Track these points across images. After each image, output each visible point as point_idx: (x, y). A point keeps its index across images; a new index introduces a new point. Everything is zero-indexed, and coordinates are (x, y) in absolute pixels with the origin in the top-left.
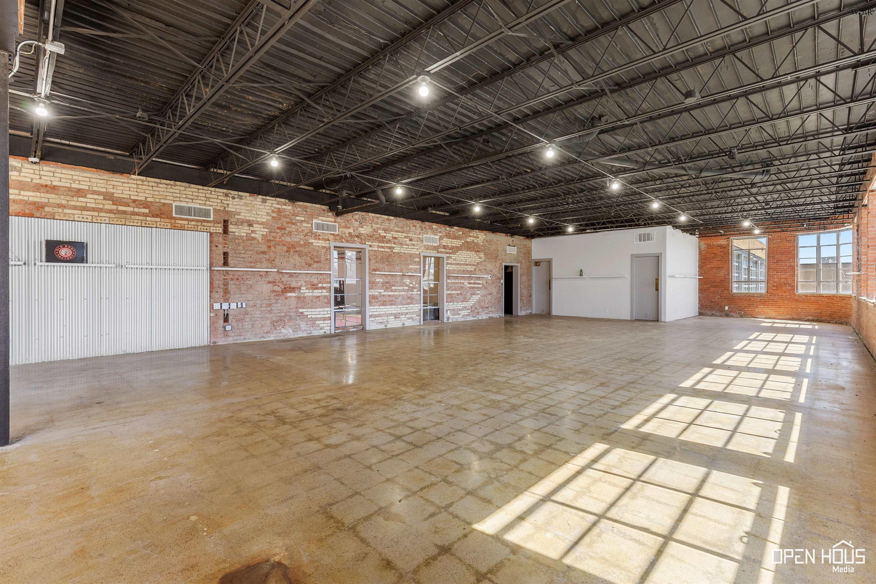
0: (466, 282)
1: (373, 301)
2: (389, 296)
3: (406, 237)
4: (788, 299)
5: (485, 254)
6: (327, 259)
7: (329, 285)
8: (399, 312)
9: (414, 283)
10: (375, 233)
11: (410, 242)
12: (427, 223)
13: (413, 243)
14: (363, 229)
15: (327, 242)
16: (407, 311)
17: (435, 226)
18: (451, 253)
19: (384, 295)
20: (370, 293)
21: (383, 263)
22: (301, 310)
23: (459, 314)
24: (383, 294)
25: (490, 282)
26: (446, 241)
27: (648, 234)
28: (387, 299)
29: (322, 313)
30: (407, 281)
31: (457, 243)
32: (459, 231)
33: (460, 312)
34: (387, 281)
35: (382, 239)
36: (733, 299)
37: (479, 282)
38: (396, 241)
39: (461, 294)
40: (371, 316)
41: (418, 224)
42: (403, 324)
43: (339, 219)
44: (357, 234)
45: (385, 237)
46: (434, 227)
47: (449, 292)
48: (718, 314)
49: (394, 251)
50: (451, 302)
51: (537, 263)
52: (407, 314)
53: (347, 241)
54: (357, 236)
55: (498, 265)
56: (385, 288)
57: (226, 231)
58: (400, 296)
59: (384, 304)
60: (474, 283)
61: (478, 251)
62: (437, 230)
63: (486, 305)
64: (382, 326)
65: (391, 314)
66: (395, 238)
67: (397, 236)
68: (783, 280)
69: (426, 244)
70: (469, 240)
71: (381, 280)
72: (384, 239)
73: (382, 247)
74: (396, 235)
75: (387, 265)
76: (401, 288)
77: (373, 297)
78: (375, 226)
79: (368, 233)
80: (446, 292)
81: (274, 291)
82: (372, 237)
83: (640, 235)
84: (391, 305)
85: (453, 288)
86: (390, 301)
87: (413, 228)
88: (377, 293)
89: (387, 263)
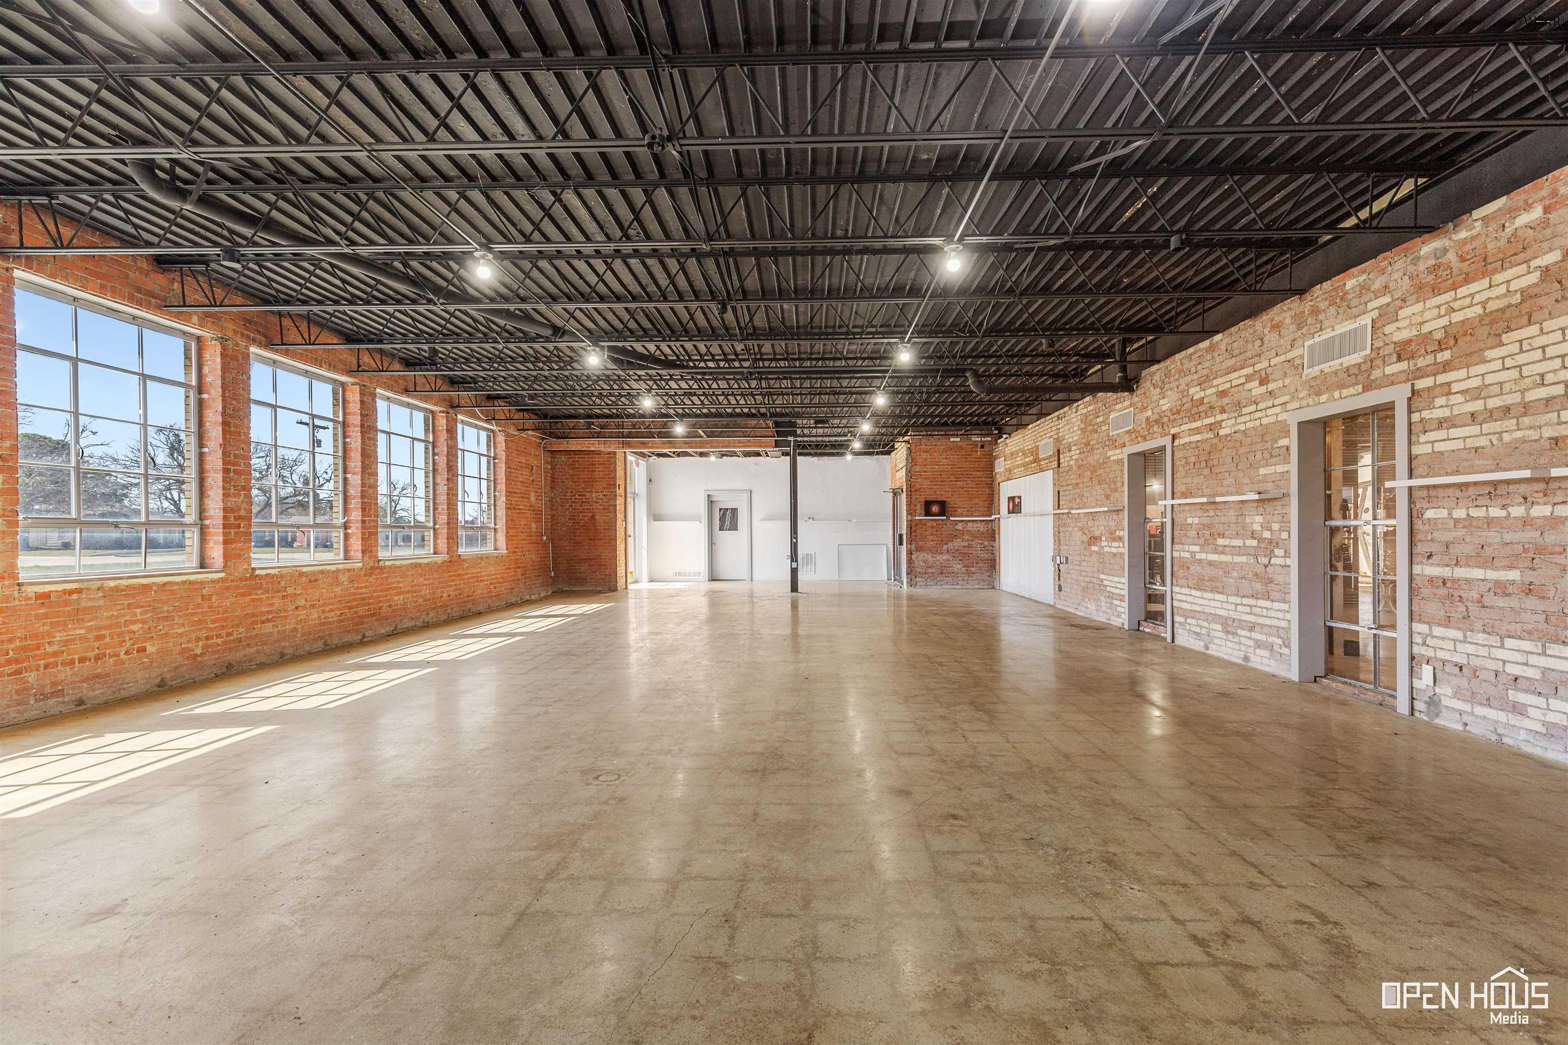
1: (1181, 573)
2: (1210, 563)
3: (1249, 378)
8: (1233, 615)
9: (1276, 527)
10: (1183, 401)
11: (1263, 389)
14: (1168, 400)
15: (1123, 450)
16: (1252, 618)
17: (1352, 281)
18: (1444, 367)
19: (1200, 561)
20: (1174, 554)
21: (1199, 472)
22: (1102, 576)
23: (1518, 709)
24: (1198, 556)
26: (1412, 319)
28: (1208, 571)
29: (1118, 585)
30: (1256, 521)
34: (1206, 521)
35: (1196, 410)
38: (1226, 400)
39: (1528, 589)
40: (1177, 611)
41: (1286, 311)
42: (1246, 658)
43: (1134, 397)
44: (1156, 417)
45: (1202, 401)
46: (1350, 284)
47: (1431, 571)
49: (1222, 432)
50: (1447, 622)
52: (1253, 627)
53: (1145, 439)
54: (1156, 422)
56: (1202, 541)
57: (1058, 464)
58: (1234, 565)
62: (1364, 288)
64: (1199, 646)
65: (1215, 618)
66: (1222, 394)
67: (1228, 386)
69: (1315, 371)
71: (1196, 521)
72: (1202, 408)
74: (1222, 383)
75: (1207, 478)
76: (1238, 542)
77: (1179, 564)
78: (1184, 382)
79: (1172, 405)
80: (1407, 570)
82: (1178, 412)
84: (1213, 590)
85: (1456, 550)
86: (1211, 580)
87: (1271, 338)
88: (1187, 555)
89: (1206, 471)
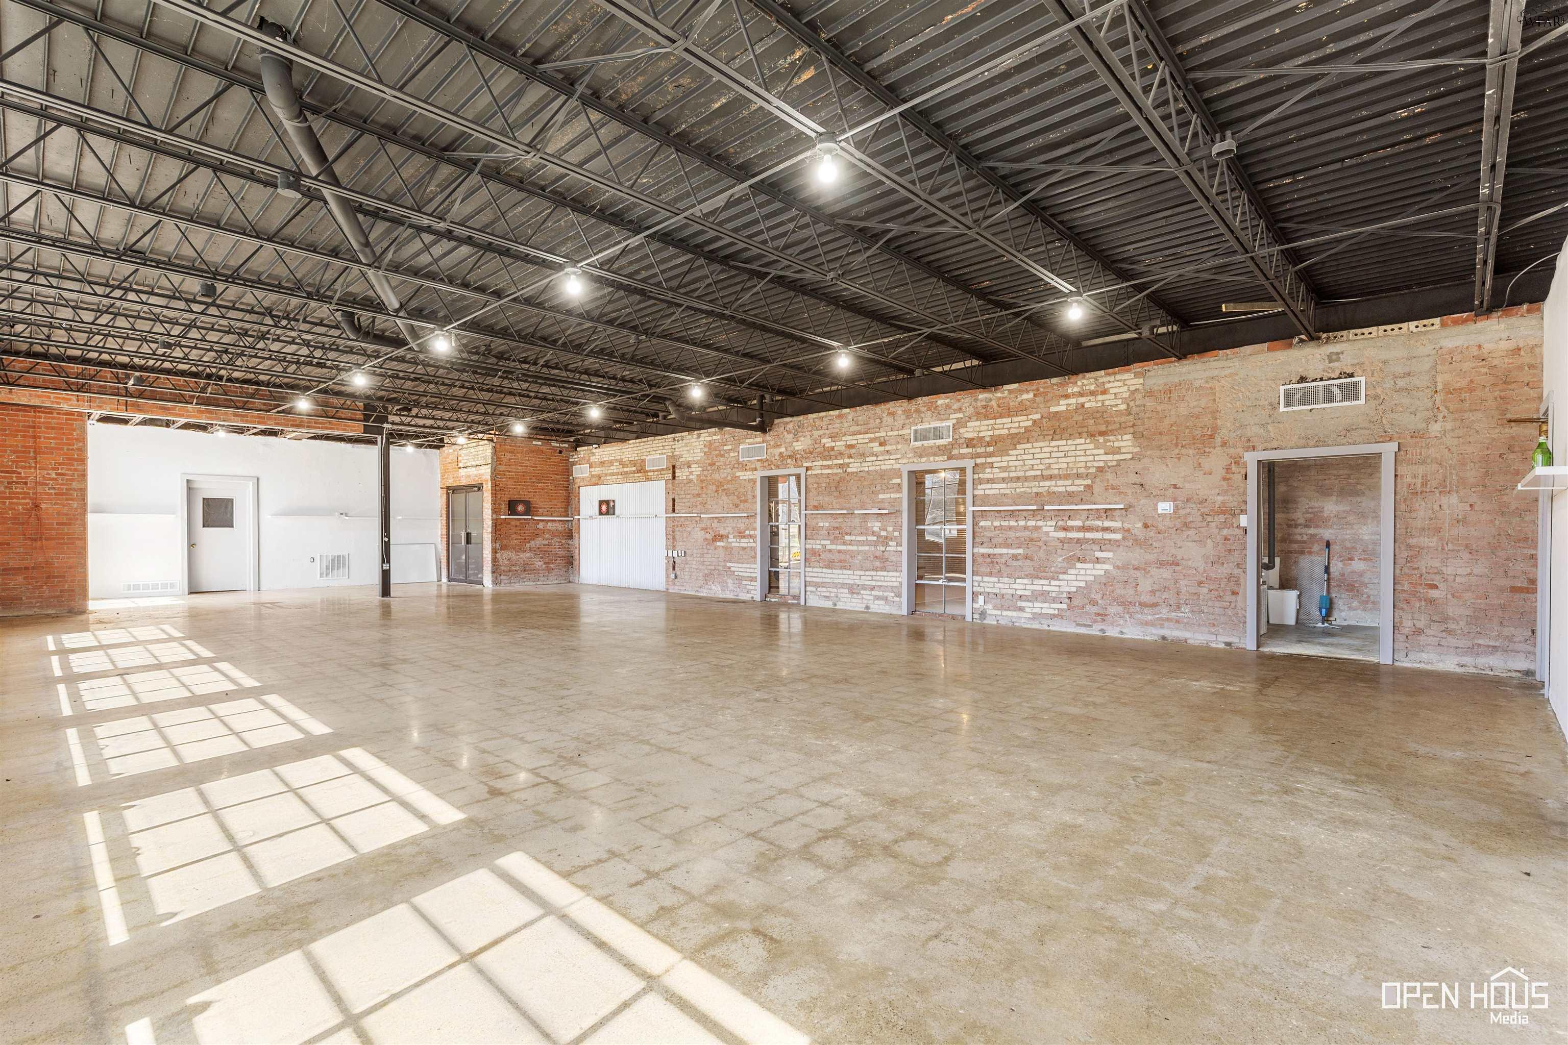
1: (813, 559)
2: (839, 552)
3: (871, 440)
6: (753, 497)
8: (858, 582)
9: (890, 529)
10: (816, 446)
11: (882, 448)
12: (921, 401)
13: (888, 448)
14: (801, 443)
15: (756, 472)
16: (873, 583)
17: (942, 401)
18: (990, 455)
19: (830, 551)
20: (808, 546)
21: (830, 494)
22: (729, 564)
23: (1021, 609)
24: (828, 547)
26: (974, 428)
28: (836, 557)
29: (748, 570)
30: (876, 525)
31: (1011, 425)
32: (1021, 392)
33: (1022, 604)
34: (836, 525)
35: (827, 454)
37: (1108, 524)
38: (853, 451)
39: (1026, 557)
40: (807, 584)
41: (898, 407)
42: (867, 607)
43: (767, 436)
44: (790, 453)
45: (832, 448)
46: (940, 402)
47: (981, 550)
49: (849, 470)
50: (990, 574)
52: (873, 588)
53: (778, 467)
54: (790, 457)
55: (1214, 463)
56: (832, 537)
57: (674, 478)
58: (859, 552)
59: (830, 565)
62: (948, 407)
63: (1145, 599)
64: (828, 604)
65: (843, 585)
66: (852, 446)
67: (854, 442)
69: (919, 444)
70: (1060, 408)
71: (827, 524)
72: (832, 453)
73: (829, 467)
74: (851, 440)
76: (862, 538)
77: (811, 553)
78: (816, 434)
79: (806, 447)
80: (972, 551)
81: (706, 539)
82: (811, 453)
84: (842, 568)
85: (995, 541)
86: (840, 561)
87: (888, 420)
88: (819, 547)
89: (835, 494)
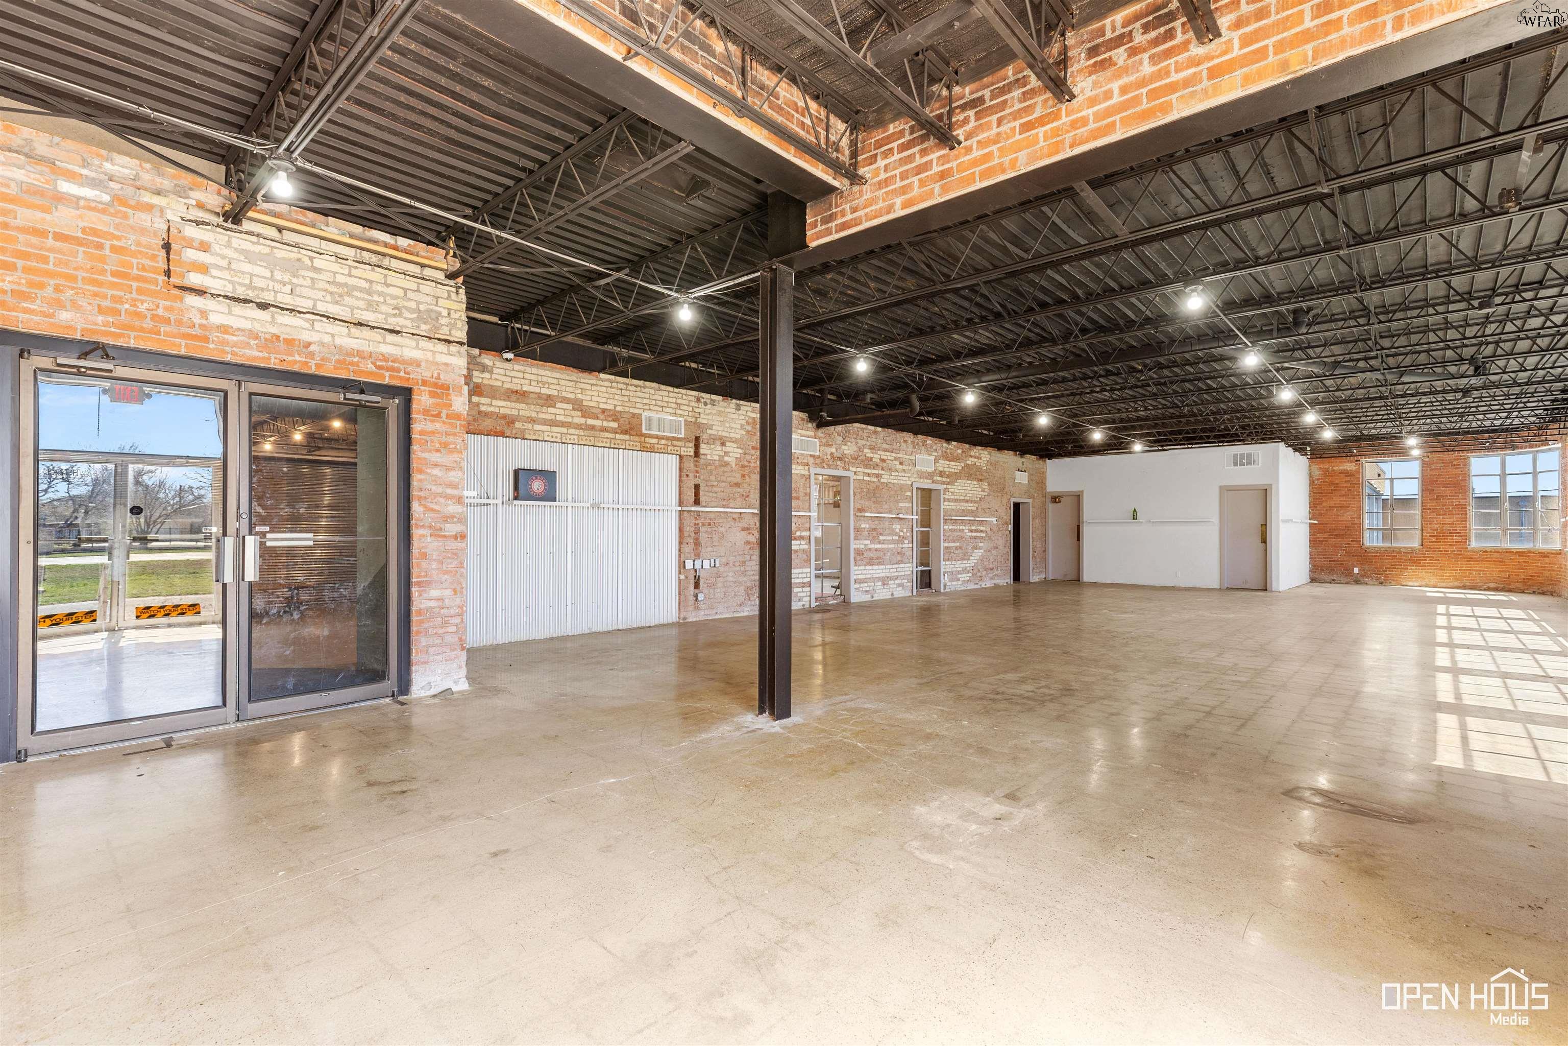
0: (966, 528)
1: (858, 558)
2: (876, 550)
3: (896, 459)
4: (1456, 557)
5: (989, 485)
6: (806, 494)
7: (807, 533)
8: (888, 575)
9: (905, 530)
10: (860, 454)
11: (900, 467)
12: (920, 437)
13: (904, 467)
14: (846, 448)
15: (807, 468)
16: (896, 574)
17: (929, 441)
18: (948, 484)
19: (870, 549)
20: (855, 546)
21: (869, 499)
23: (958, 580)
24: (869, 546)
25: (995, 529)
26: (943, 465)
27: (1249, 455)
28: (874, 555)
29: (800, 576)
30: (897, 527)
31: (956, 467)
32: (958, 448)
33: (959, 576)
34: (873, 527)
35: (868, 463)
36: (1366, 557)
37: (982, 528)
38: (885, 465)
39: (960, 548)
40: (856, 581)
41: (908, 436)
42: (892, 594)
43: (821, 433)
44: (840, 456)
45: (871, 459)
47: (946, 545)
48: (1343, 579)
49: (882, 480)
50: (948, 560)
51: (1056, 499)
52: (896, 578)
53: (829, 467)
54: (840, 459)
55: (1005, 501)
56: (871, 538)
57: (697, 454)
58: (888, 549)
59: (870, 563)
60: (977, 531)
61: (981, 480)
62: (931, 447)
63: (991, 566)
64: (867, 598)
65: (879, 579)
66: (883, 461)
67: (885, 457)
68: (1447, 527)
69: (919, 468)
70: (969, 462)
71: (867, 526)
72: (871, 463)
73: (869, 475)
74: (884, 455)
75: (875, 503)
76: (889, 538)
77: (859, 552)
78: (861, 442)
79: (852, 453)
80: (943, 545)
81: (748, 543)
82: (856, 459)
83: (1235, 456)
84: (879, 564)
85: (951, 538)
86: (877, 559)
87: (904, 445)
88: (862, 546)
89: (874, 499)
